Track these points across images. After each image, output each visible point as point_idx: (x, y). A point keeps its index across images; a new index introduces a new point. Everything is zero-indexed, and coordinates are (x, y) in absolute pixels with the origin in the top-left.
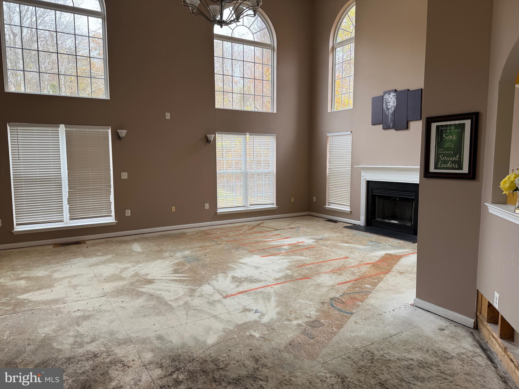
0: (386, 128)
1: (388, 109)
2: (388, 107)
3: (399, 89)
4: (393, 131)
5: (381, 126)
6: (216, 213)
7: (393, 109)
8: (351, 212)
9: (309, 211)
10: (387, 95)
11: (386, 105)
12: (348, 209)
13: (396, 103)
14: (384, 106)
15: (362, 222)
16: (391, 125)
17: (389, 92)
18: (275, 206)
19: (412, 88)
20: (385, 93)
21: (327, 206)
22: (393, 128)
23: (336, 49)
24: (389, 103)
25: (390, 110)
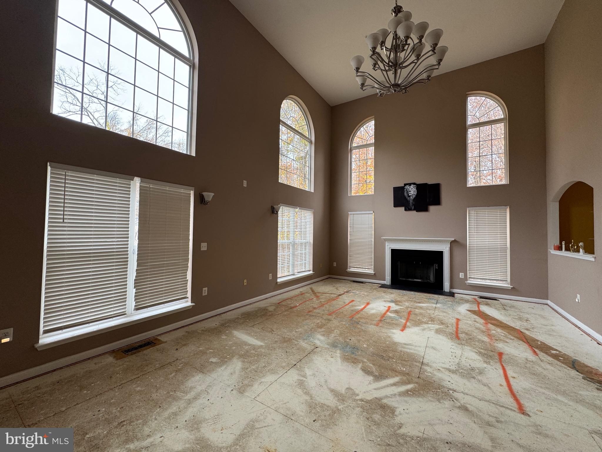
0: (407, 209)
1: (410, 196)
2: (409, 195)
3: (418, 183)
4: (415, 212)
5: (403, 208)
6: (277, 283)
7: (414, 196)
8: (375, 274)
9: (330, 274)
10: (407, 186)
11: (407, 193)
12: (371, 272)
13: (416, 192)
14: (405, 194)
15: (388, 280)
16: (413, 208)
17: (410, 184)
18: (311, 272)
19: (430, 182)
20: (405, 185)
21: (348, 270)
22: (414, 210)
23: (352, 150)
24: (410, 192)
25: (411, 197)
